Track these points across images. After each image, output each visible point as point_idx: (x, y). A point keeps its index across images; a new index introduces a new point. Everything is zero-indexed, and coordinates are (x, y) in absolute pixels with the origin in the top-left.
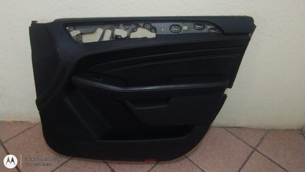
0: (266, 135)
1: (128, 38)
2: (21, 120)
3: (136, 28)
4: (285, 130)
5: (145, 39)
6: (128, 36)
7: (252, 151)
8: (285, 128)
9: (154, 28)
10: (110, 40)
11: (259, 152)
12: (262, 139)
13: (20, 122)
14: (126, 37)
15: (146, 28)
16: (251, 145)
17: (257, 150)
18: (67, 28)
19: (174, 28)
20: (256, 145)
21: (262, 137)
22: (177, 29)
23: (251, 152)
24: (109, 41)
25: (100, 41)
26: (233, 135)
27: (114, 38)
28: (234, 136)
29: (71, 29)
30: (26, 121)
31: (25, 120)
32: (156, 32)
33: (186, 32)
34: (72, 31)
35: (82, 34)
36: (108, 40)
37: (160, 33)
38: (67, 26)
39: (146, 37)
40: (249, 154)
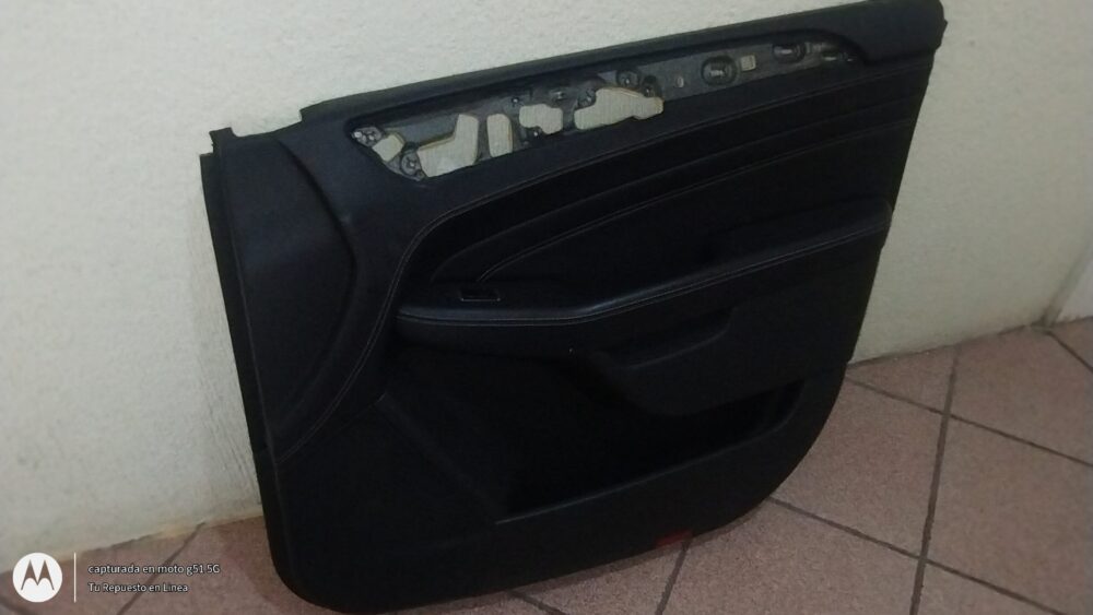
0: (956, 362)
1: (572, 132)
2: (117, 542)
3: (591, 93)
4: (1001, 334)
5: (631, 123)
6: (569, 126)
7: (940, 421)
8: (1000, 329)
9: (651, 80)
10: (516, 149)
11: (961, 420)
12: (953, 378)
13: (117, 548)
14: (564, 129)
15: (625, 86)
16: (930, 404)
17: (954, 417)
18: (357, 135)
19: (713, 69)
20: (943, 400)
21: (950, 372)
22: (721, 72)
23: (939, 425)
24: (513, 152)
25: (483, 159)
26: (867, 387)
27: (525, 140)
28: (872, 389)
29: (373, 134)
30: (142, 539)
31: (136, 537)
32: (659, 94)
33: (755, 76)
34: (376, 141)
35: (410, 147)
36: (508, 150)
37: (673, 96)
38: (353, 130)
39: (632, 118)
40: (938, 432)
